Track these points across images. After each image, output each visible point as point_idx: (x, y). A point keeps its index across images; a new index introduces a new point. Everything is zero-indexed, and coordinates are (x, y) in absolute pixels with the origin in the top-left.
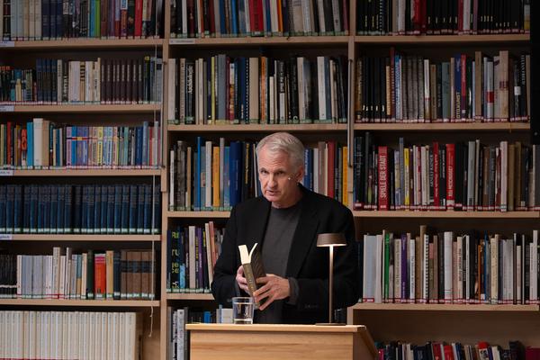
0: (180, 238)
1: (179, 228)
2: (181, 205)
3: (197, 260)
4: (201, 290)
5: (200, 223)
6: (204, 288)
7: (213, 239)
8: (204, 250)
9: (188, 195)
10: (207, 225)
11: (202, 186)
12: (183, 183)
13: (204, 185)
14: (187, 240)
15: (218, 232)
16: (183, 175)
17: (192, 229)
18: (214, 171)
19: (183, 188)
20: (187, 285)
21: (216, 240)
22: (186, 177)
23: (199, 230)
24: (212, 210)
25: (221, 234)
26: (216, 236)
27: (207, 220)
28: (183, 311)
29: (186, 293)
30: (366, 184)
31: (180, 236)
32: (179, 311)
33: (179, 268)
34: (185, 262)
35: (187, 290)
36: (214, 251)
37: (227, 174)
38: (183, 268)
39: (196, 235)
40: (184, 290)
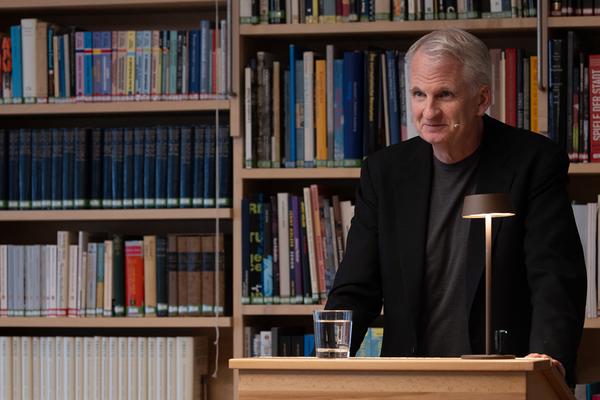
0: (263, 214)
1: (261, 196)
2: (264, 158)
3: (292, 249)
4: (299, 299)
5: (295, 187)
6: (304, 296)
7: (317, 213)
8: (300, 232)
9: (275, 141)
10: (306, 190)
11: (298, 126)
12: (268, 122)
13: (302, 124)
14: (274, 216)
15: (326, 203)
16: (267, 109)
17: (283, 198)
18: (318, 100)
19: (267, 130)
20: (276, 292)
21: (322, 216)
22: (271, 113)
23: (295, 198)
24: (315, 167)
25: (331, 205)
26: (322, 209)
27: (308, 182)
28: (269, 333)
29: (273, 303)
30: (570, 117)
31: (263, 209)
32: (263, 334)
33: (262, 262)
34: (272, 254)
35: (276, 299)
36: (319, 233)
37: (339, 105)
38: (268, 263)
39: (290, 208)
40: (270, 300)
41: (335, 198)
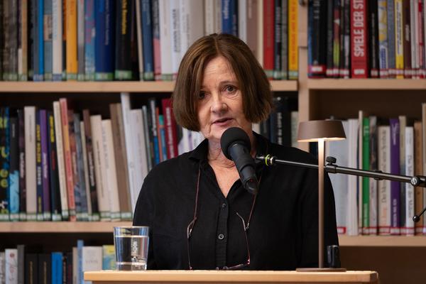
0: (10, 128)
1: (7, 111)
2: (9, 71)
3: (39, 164)
4: (47, 215)
5: (43, 102)
6: (52, 212)
7: (66, 128)
8: (51, 148)
9: (22, 53)
10: (56, 104)
11: (47, 38)
12: (15, 34)
13: (51, 36)
14: (21, 130)
15: (76, 118)
16: (14, 20)
17: (30, 112)
18: (68, 12)
19: (14, 42)
20: (23, 208)
21: (72, 131)
22: (18, 25)
23: (43, 113)
24: (65, 80)
25: (81, 119)
26: (71, 124)
27: (57, 96)
28: (14, 251)
29: (20, 220)
30: (330, 33)
31: (9, 123)
32: (8, 252)
33: (8, 178)
34: (18, 168)
35: (23, 216)
36: (68, 149)
37: (90, 18)
38: (14, 178)
39: (38, 121)
40: (17, 216)
41: (86, 112)
